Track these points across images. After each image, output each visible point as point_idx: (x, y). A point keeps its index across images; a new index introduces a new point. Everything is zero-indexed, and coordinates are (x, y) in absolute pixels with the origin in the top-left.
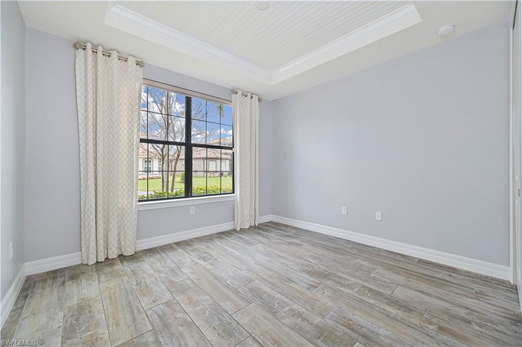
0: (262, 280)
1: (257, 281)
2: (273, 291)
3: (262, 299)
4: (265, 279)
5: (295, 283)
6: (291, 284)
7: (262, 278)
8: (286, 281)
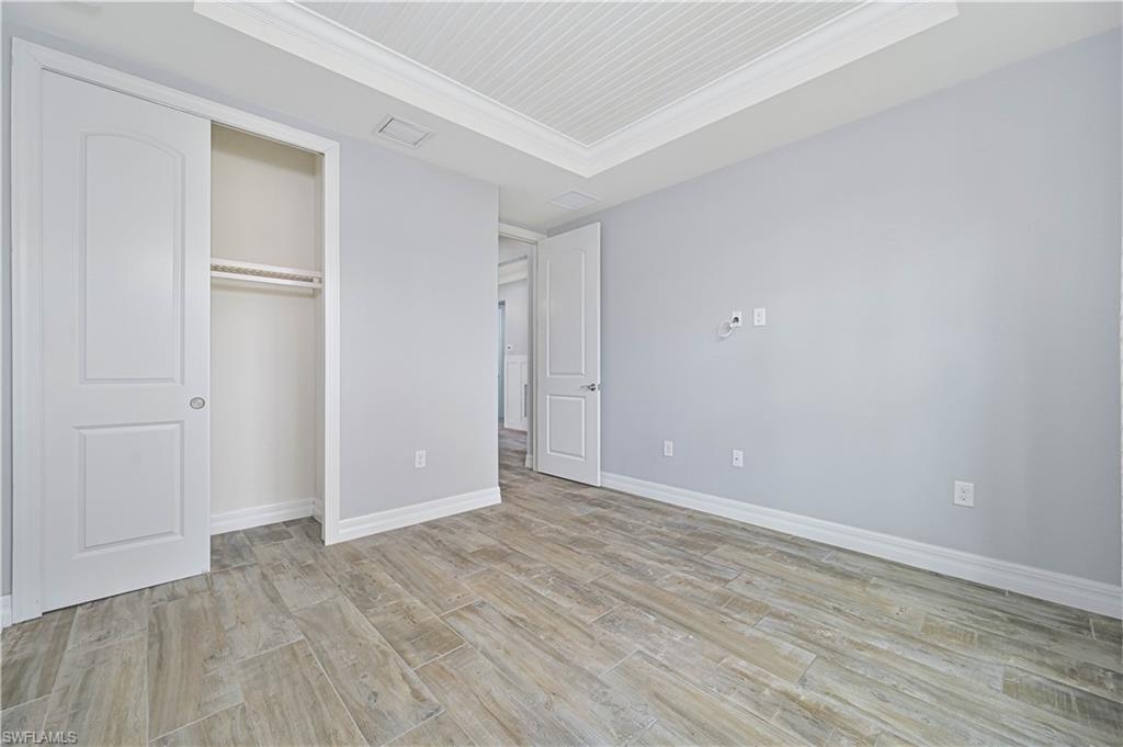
0: (576, 623)
1: (589, 619)
2: (555, 600)
3: (574, 588)
4: (571, 624)
5: (504, 616)
6: (516, 613)
7: (575, 626)
8: (522, 620)
